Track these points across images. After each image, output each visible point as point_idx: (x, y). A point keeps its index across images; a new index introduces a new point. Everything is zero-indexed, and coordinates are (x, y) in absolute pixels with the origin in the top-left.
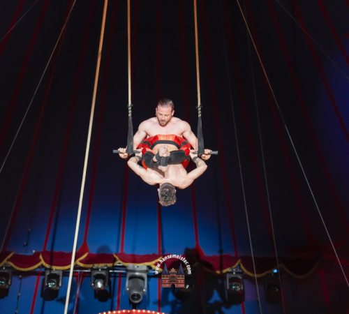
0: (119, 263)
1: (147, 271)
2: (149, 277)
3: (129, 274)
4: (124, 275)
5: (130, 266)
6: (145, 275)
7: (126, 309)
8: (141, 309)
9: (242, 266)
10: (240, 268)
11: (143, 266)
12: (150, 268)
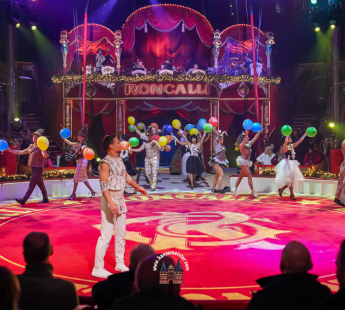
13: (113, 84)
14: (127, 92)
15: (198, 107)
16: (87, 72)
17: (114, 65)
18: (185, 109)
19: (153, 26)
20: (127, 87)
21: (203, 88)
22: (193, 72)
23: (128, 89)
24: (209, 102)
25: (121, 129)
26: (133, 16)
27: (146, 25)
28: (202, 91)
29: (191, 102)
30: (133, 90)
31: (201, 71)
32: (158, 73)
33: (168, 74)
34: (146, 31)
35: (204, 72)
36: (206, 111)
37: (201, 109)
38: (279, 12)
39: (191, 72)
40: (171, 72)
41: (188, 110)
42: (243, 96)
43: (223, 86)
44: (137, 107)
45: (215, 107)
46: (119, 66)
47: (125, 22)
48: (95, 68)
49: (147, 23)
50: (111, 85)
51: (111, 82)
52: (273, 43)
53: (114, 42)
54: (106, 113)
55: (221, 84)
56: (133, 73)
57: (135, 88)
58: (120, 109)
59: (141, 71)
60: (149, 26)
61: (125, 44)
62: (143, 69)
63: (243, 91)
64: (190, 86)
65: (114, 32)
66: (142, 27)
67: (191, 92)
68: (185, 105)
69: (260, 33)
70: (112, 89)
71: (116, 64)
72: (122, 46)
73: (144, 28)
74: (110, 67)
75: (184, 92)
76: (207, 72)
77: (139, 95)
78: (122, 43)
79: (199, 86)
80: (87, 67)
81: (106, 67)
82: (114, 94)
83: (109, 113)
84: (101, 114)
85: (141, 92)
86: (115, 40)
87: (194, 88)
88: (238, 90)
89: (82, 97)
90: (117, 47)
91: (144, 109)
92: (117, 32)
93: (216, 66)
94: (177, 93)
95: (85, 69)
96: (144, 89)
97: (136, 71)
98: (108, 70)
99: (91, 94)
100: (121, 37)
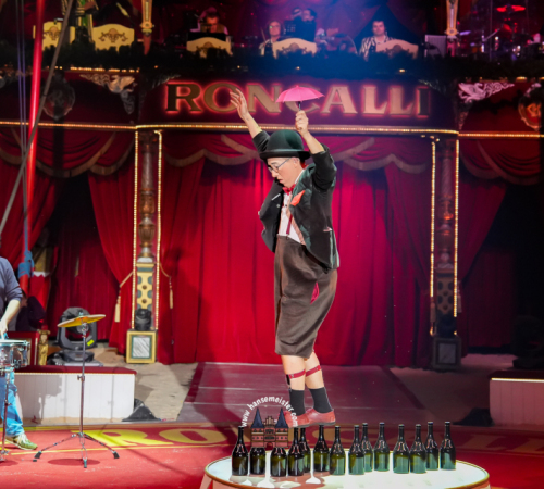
13: (129, 80)
14: (171, 106)
15: (391, 158)
16: (48, 42)
17: (134, 22)
18: (353, 163)
20: (172, 89)
21: (407, 99)
22: (379, 48)
23: (173, 97)
24: (427, 140)
25: (147, 221)
28: (404, 105)
29: (372, 141)
30: (189, 99)
31: (405, 45)
32: (269, 48)
33: (300, 51)
35: (412, 48)
36: (418, 169)
37: (401, 165)
39: (373, 48)
40: (310, 47)
41: (361, 166)
42: (536, 127)
43: (472, 92)
44: (202, 153)
45: (446, 160)
46: (147, 25)
48: (73, 30)
50: (120, 83)
51: (121, 75)
54: (103, 171)
55: (465, 88)
56: (192, 46)
57: (195, 94)
58: (148, 157)
59: (216, 43)
62: (222, 37)
63: (534, 111)
64: (370, 93)
67: (370, 108)
68: (350, 151)
70: (124, 96)
71: (140, 19)
74: (120, 29)
75: (349, 108)
76: (421, 49)
77: (208, 116)
79: (396, 94)
80: (48, 26)
81: (106, 28)
82: (129, 110)
83: (113, 169)
84: (88, 172)
85: (215, 108)
87: (382, 98)
88: (521, 108)
89: (28, 118)
91: (222, 160)
93: (452, 31)
94: (326, 110)
95: (41, 32)
96: (224, 99)
97: (202, 42)
98: (114, 36)
99: (58, 110)
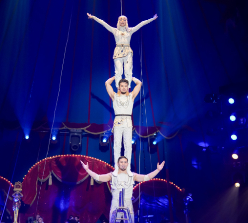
0: (65, 127)
1: (82, 133)
2: (83, 136)
3: (71, 134)
4: (68, 135)
5: (72, 130)
6: (80, 135)
7: (69, 154)
8: (78, 154)
9: (136, 131)
10: (135, 133)
11: (80, 130)
12: (83, 131)
19: (58, 178)
26: (37, 166)
27: (51, 177)
34: (50, 183)
38: (195, 167)
47: (27, 173)
49: (52, 175)
52: (191, 200)
53: (13, 195)
60: (53, 178)
61: (25, 197)
65: (14, 184)
66: (46, 179)
69: (177, 189)
72: (21, 200)
73: (48, 180)
78: (22, 196)
86: (14, 192)
90: (16, 201)
92: (17, 184)
100: (21, 189)
